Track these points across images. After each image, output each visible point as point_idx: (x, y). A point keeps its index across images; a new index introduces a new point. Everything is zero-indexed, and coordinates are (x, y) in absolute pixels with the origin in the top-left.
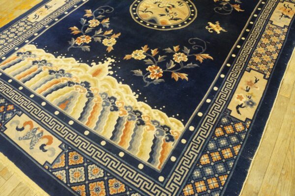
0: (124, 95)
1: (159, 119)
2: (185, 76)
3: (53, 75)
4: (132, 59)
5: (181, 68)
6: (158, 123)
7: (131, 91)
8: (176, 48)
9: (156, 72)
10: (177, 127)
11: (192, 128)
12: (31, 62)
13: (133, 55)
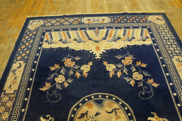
0: (75, 46)
1: (54, 45)
2: (52, 69)
5: (56, 72)
6: (54, 44)
7: (74, 49)
10: (46, 46)
11: (40, 48)
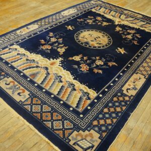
0: (67, 76)
1: (84, 89)
2: (100, 71)
3: (28, 61)
4: (73, 60)
7: (70, 74)
8: (97, 58)
9: (85, 68)
10: (93, 94)
12: (16, 54)
13: (73, 58)
